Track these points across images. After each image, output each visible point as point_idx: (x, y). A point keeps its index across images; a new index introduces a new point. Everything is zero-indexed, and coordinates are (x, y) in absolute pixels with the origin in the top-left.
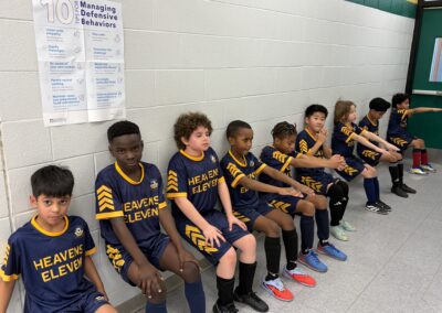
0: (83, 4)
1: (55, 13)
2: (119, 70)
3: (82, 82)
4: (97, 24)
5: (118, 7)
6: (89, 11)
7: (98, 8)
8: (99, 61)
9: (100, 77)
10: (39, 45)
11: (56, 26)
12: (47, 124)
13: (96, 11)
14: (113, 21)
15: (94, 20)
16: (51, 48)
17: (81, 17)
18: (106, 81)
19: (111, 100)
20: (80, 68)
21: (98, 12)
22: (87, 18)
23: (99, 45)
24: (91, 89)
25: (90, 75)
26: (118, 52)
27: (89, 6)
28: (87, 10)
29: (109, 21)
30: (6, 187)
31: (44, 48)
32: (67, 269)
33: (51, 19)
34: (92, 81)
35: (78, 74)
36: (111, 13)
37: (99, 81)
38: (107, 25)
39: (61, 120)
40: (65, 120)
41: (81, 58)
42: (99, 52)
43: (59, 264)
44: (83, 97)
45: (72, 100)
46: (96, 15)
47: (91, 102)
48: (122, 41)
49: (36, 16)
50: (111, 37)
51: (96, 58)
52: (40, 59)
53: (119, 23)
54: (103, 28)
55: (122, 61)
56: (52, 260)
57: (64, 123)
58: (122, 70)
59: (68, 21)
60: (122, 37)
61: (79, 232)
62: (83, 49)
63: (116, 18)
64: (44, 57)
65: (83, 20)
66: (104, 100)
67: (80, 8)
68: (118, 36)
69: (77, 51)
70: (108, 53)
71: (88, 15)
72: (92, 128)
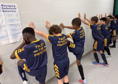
0: (2, 5)
2: (19, 25)
3: (6, 31)
4: (9, 11)
6: (5, 7)
7: (8, 6)
8: (11, 23)
9: (12, 28)
13: (7, 7)
14: (15, 10)
15: (7, 10)
17: (2, 10)
18: (15, 29)
19: (18, 35)
20: (4, 27)
21: (9, 7)
22: (4, 10)
23: (10, 18)
24: (9, 33)
25: (8, 28)
26: (18, 20)
27: (5, 6)
28: (4, 7)
29: (13, 10)
34: (9, 30)
35: (4, 29)
36: (13, 7)
37: (12, 30)
38: (13, 11)
41: (4, 23)
44: (7, 36)
45: (3, 37)
46: (8, 9)
47: (10, 37)
48: (19, 16)
50: (15, 15)
51: (10, 22)
53: (17, 10)
55: (20, 23)
58: (20, 25)
62: (4, 20)
63: (15, 9)
65: (3, 11)
66: (15, 35)
67: (1, 7)
68: (17, 15)
69: (3, 21)
70: (14, 20)
71: (5, 9)
72: (12, 45)
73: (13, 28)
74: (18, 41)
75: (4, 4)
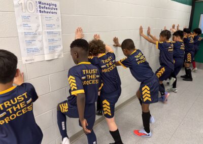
0: (40, 3)
1: (26, 8)
2: (59, 34)
3: (41, 41)
4: (47, 13)
5: (58, 3)
6: (43, 6)
7: (47, 4)
8: (48, 31)
9: (49, 38)
10: (18, 24)
11: (27, 14)
12: (24, 62)
13: (46, 6)
14: (55, 11)
15: (46, 10)
16: (24, 25)
17: (39, 9)
18: (53, 40)
19: (56, 49)
20: (40, 34)
21: (48, 6)
22: (42, 10)
24: (46, 44)
25: (45, 38)
26: (58, 26)
28: (42, 6)
29: (53, 11)
31: (21, 25)
33: (24, 11)
34: (46, 40)
35: (39, 37)
36: (54, 7)
37: (49, 40)
38: (53, 13)
39: (31, 60)
40: (33, 60)
41: (40, 30)
42: (50, 26)
44: (42, 49)
45: (36, 50)
46: (47, 8)
47: (46, 51)
49: (16, 9)
50: (55, 19)
52: (18, 31)
53: (58, 11)
54: (51, 15)
55: (60, 30)
57: (33, 61)
58: (61, 33)
59: (33, 11)
60: (60, 19)
62: (41, 25)
63: (57, 9)
64: (21, 30)
65: (40, 11)
66: (52, 49)
67: (39, 5)
68: (58, 18)
69: (38, 26)
70: (54, 26)
71: (43, 8)
72: (47, 63)
73: (51, 37)
74: (56, 57)
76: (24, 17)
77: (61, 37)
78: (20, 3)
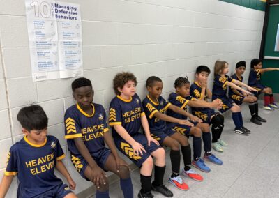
0: (56, 6)
1: (40, 11)
2: (79, 46)
3: (56, 53)
4: (65, 18)
5: (78, 7)
6: (60, 9)
7: (65, 8)
8: (66, 41)
10: (29, 31)
11: (40, 19)
12: (35, 80)
13: (64, 10)
14: (75, 16)
15: (63, 15)
16: (37, 33)
17: (55, 13)
18: (71, 53)
19: (74, 64)
20: (55, 45)
21: (66, 10)
22: (59, 14)
23: (66, 30)
24: (62, 58)
25: (61, 49)
26: (78, 35)
27: (60, 7)
28: (59, 9)
29: (72, 16)
30: (10, 119)
31: (33, 33)
32: (46, 168)
33: (37, 15)
34: (62, 53)
35: (54, 49)
36: (73, 11)
37: (66, 53)
38: (71, 18)
39: (43, 77)
40: (45, 77)
41: (55, 39)
42: (67, 35)
43: (41, 165)
44: (56, 63)
45: (50, 65)
46: (64, 12)
47: (62, 66)
48: (81, 28)
49: (28, 13)
50: (74, 26)
51: (65, 38)
52: (30, 40)
53: (78, 17)
54: (69, 20)
55: (81, 40)
56: (37, 162)
57: (45, 79)
58: (81, 46)
59: (47, 16)
60: (80, 26)
61: (53, 145)
62: (57, 32)
63: (77, 14)
64: (33, 39)
65: (56, 15)
66: (69, 64)
67: (55, 8)
68: (78, 25)
69: (53, 34)
70: (72, 35)
71: (60, 12)
73: (68, 49)
75: (60, 4)
76: (36, 23)
77: (80, 49)
78: (32, 5)
